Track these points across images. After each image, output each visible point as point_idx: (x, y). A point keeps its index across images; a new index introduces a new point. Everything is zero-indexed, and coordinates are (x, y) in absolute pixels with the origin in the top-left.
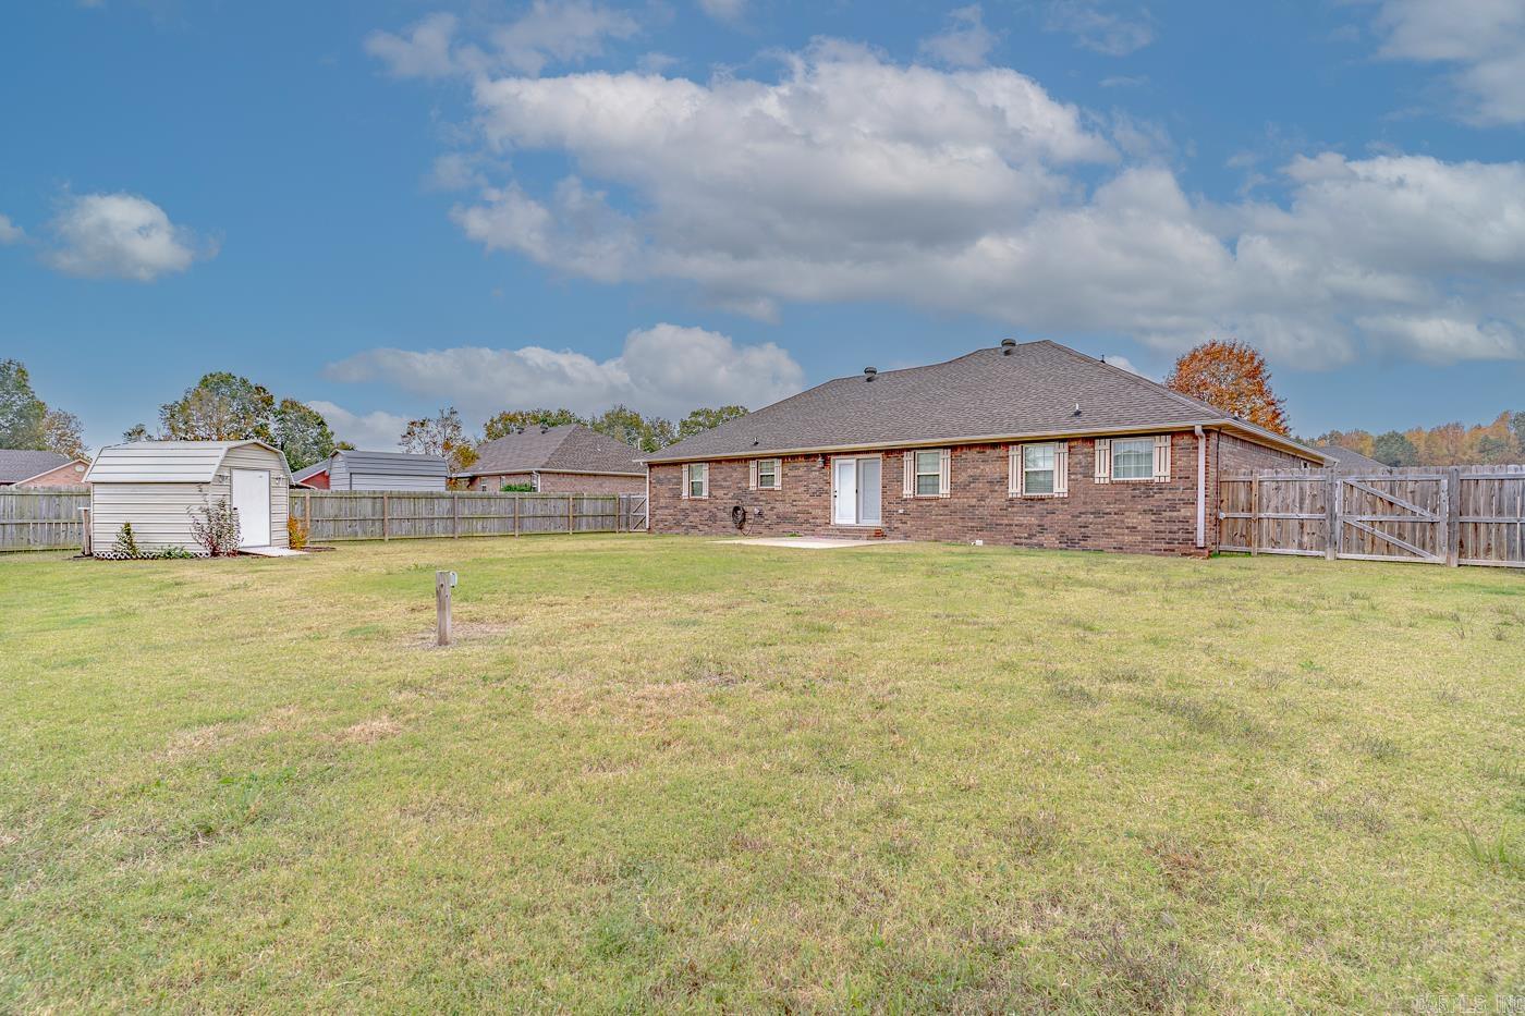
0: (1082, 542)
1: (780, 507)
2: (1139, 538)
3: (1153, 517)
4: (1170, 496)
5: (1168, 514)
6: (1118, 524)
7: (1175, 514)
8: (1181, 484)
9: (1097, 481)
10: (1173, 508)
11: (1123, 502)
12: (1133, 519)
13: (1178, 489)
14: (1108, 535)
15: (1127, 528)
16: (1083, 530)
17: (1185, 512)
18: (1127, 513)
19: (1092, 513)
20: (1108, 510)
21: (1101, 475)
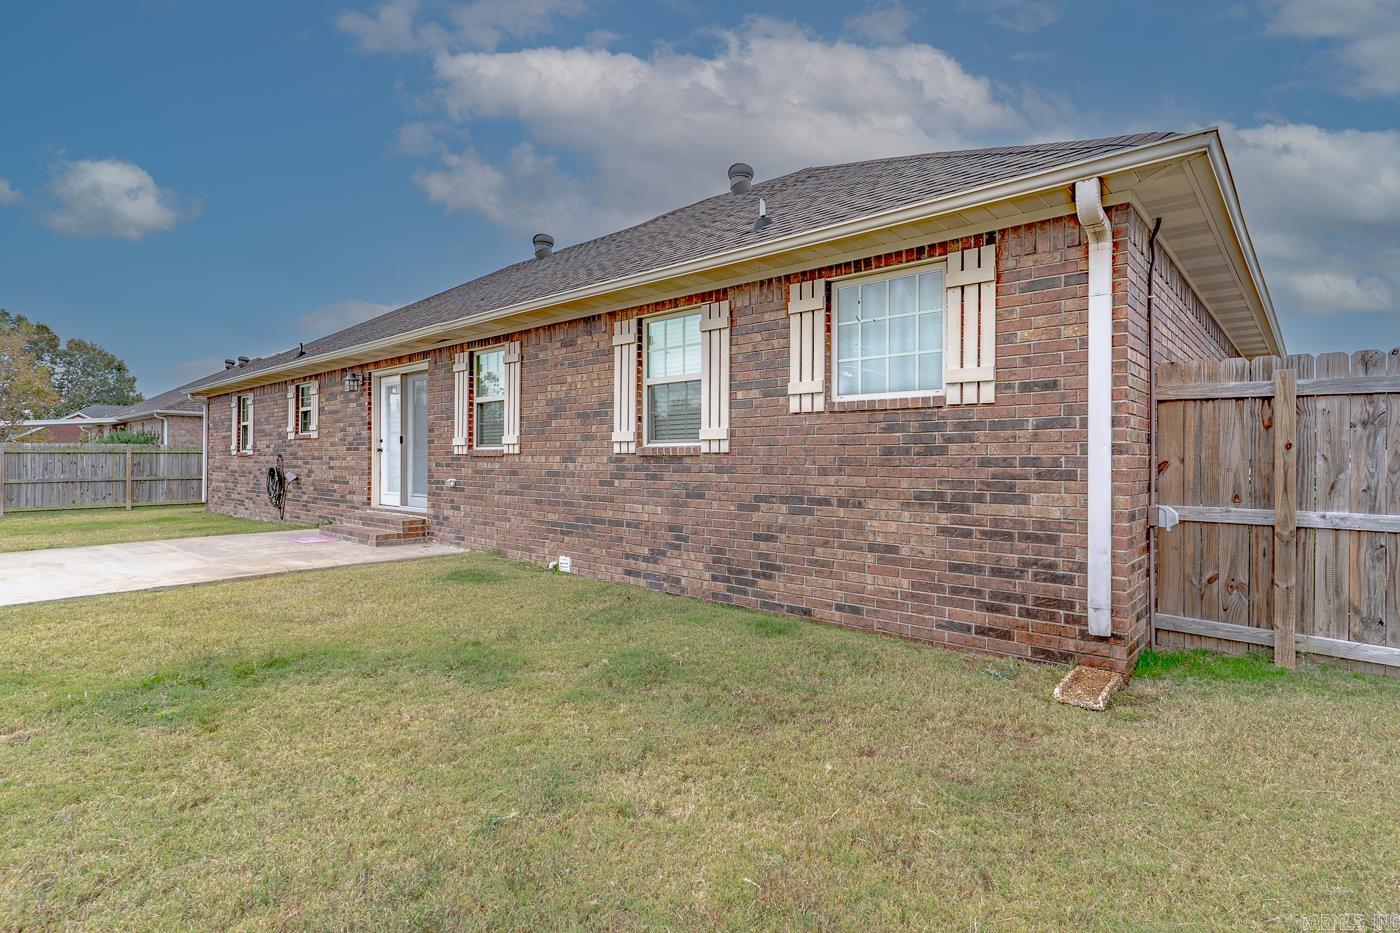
0: (762, 582)
3: (944, 519)
4: (994, 451)
5: (986, 510)
6: (848, 535)
7: (1010, 510)
8: (1029, 410)
9: (794, 405)
10: (1005, 491)
11: (859, 466)
12: (889, 522)
13: (1019, 425)
14: (824, 567)
15: (872, 548)
16: (763, 545)
17: (1043, 505)
18: (871, 504)
19: (784, 500)
20: (822, 492)
21: (804, 387)
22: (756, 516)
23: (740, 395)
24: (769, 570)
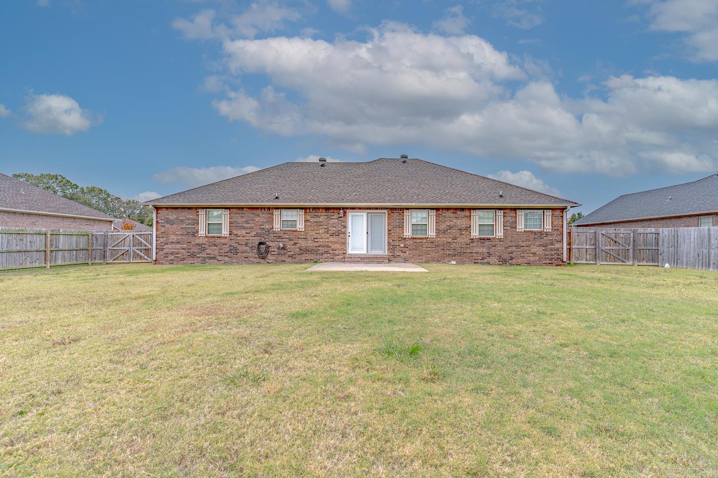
0: (510, 261)
1: (303, 243)
2: (538, 258)
3: (544, 248)
4: (551, 238)
5: (550, 246)
6: (527, 252)
7: (553, 246)
9: (518, 231)
10: (552, 244)
11: (529, 241)
12: (534, 249)
13: (554, 235)
14: (523, 257)
15: (532, 253)
16: (510, 255)
17: (557, 245)
18: (532, 246)
19: (515, 246)
20: (523, 245)
21: (521, 227)
22: (509, 249)
23: (505, 228)
24: (512, 258)
